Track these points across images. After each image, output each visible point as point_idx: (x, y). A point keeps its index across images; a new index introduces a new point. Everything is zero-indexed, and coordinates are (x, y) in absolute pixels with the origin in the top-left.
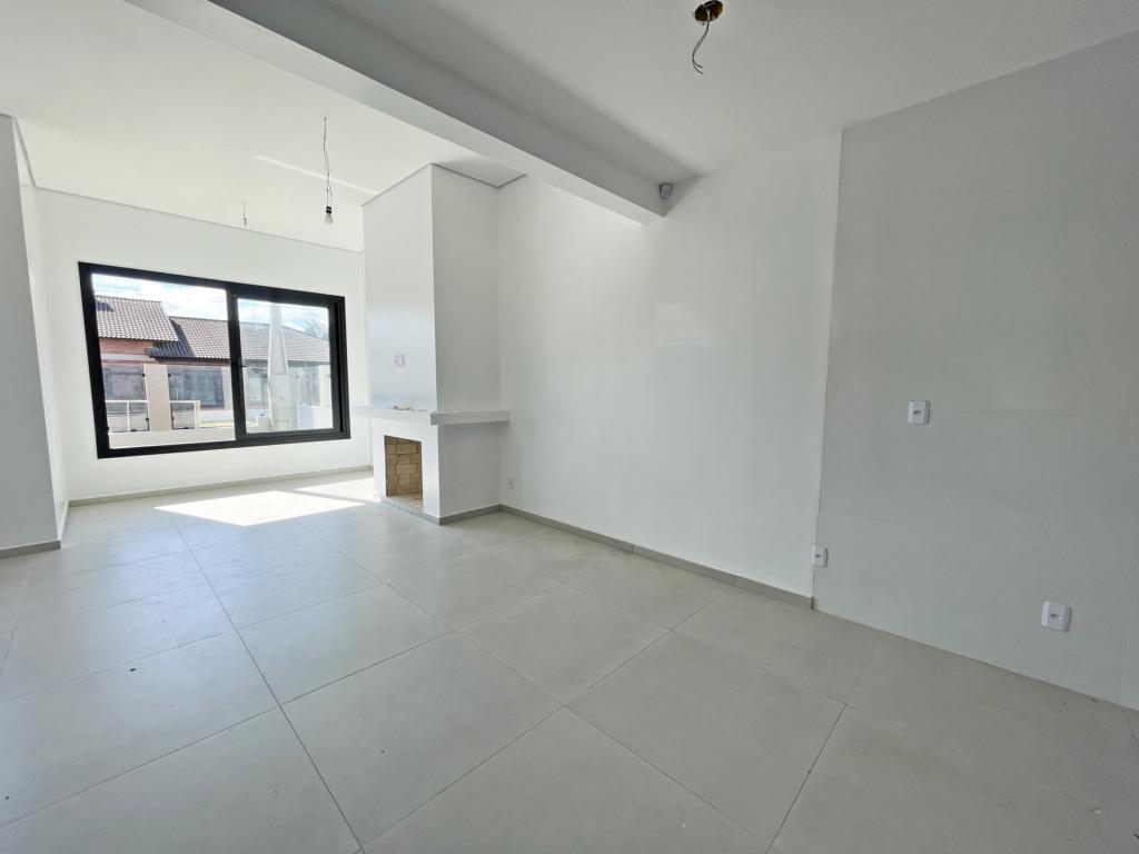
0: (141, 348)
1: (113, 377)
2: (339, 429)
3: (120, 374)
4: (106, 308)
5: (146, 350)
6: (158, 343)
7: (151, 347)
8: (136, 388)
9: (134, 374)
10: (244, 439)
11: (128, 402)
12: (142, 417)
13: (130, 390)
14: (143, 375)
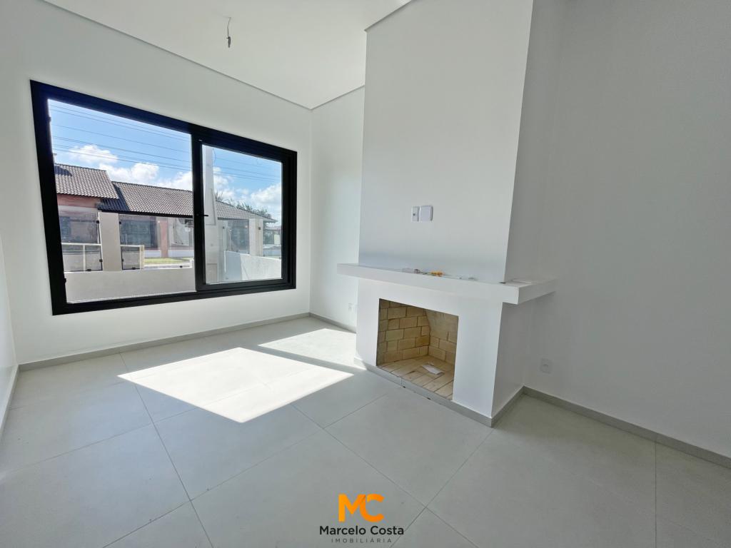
0: (92, 203)
1: (72, 223)
2: (287, 278)
3: (78, 221)
4: (66, 173)
5: (96, 205)
6: (104, 200)
7: (99, 202)
8: (91, 233)
9: (90, 221)
10: (204, 290)
11: (84, 244)
12: (96, 257)
13: (86, 235)
14: (98, 222)
